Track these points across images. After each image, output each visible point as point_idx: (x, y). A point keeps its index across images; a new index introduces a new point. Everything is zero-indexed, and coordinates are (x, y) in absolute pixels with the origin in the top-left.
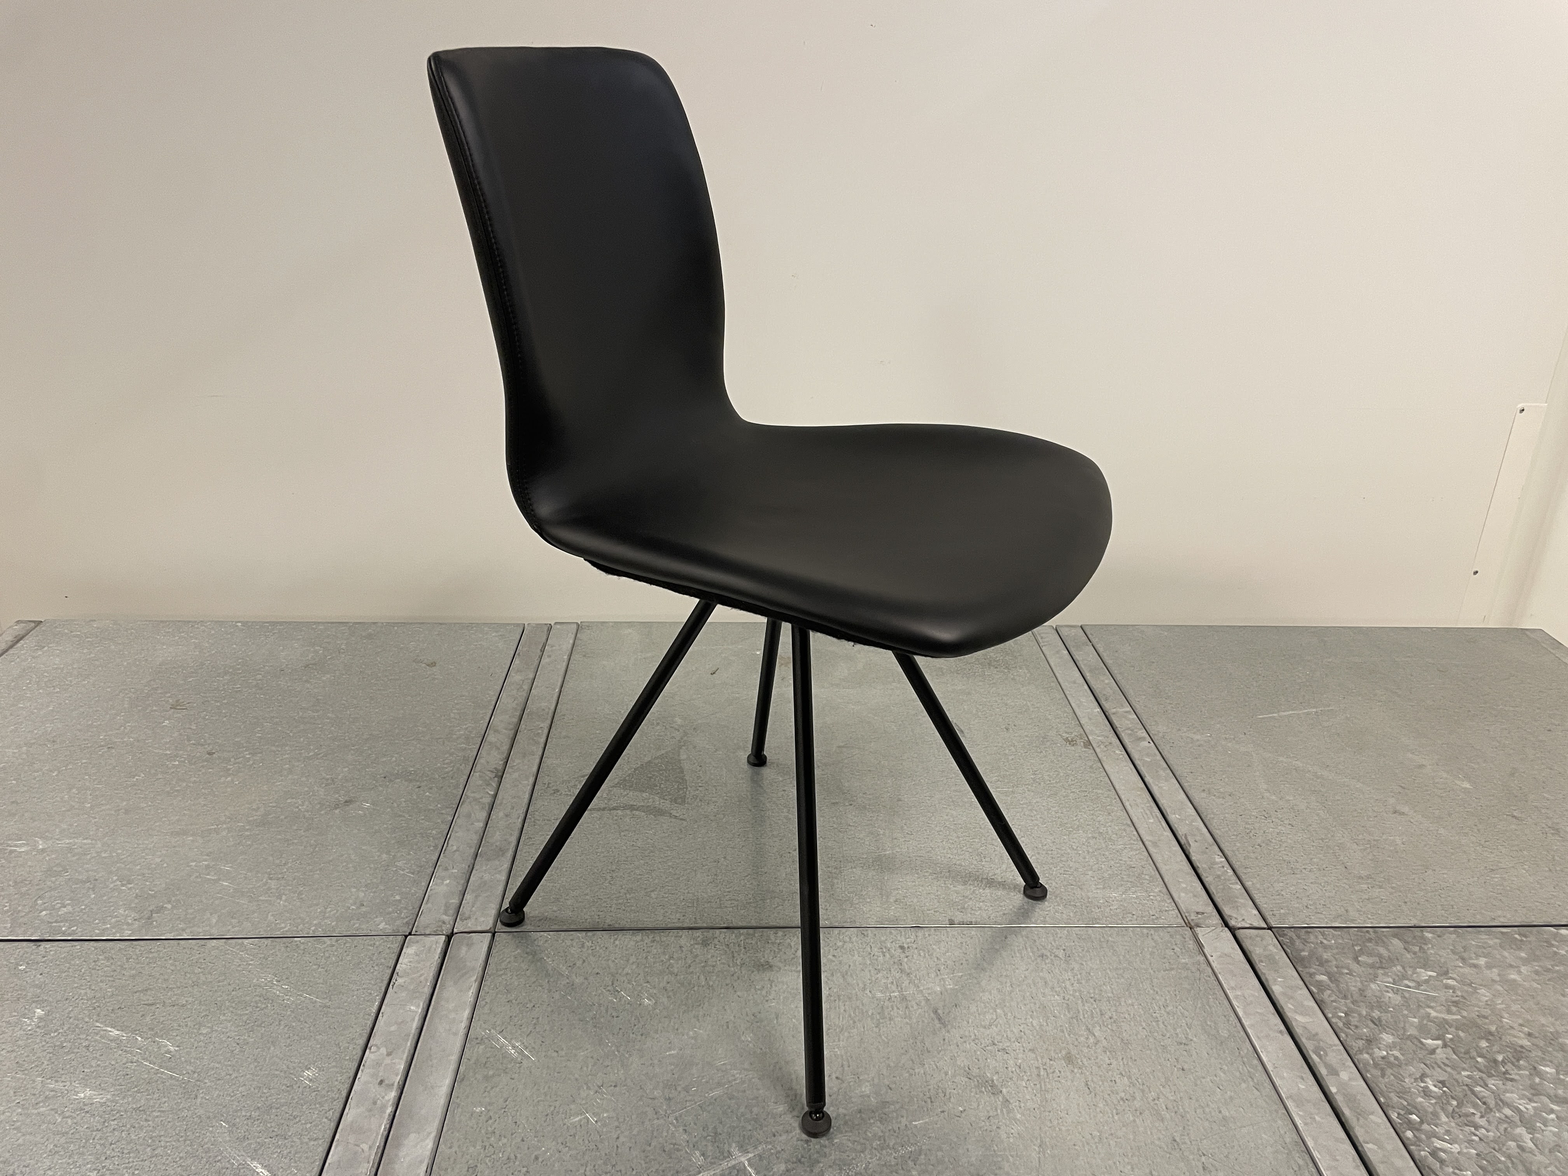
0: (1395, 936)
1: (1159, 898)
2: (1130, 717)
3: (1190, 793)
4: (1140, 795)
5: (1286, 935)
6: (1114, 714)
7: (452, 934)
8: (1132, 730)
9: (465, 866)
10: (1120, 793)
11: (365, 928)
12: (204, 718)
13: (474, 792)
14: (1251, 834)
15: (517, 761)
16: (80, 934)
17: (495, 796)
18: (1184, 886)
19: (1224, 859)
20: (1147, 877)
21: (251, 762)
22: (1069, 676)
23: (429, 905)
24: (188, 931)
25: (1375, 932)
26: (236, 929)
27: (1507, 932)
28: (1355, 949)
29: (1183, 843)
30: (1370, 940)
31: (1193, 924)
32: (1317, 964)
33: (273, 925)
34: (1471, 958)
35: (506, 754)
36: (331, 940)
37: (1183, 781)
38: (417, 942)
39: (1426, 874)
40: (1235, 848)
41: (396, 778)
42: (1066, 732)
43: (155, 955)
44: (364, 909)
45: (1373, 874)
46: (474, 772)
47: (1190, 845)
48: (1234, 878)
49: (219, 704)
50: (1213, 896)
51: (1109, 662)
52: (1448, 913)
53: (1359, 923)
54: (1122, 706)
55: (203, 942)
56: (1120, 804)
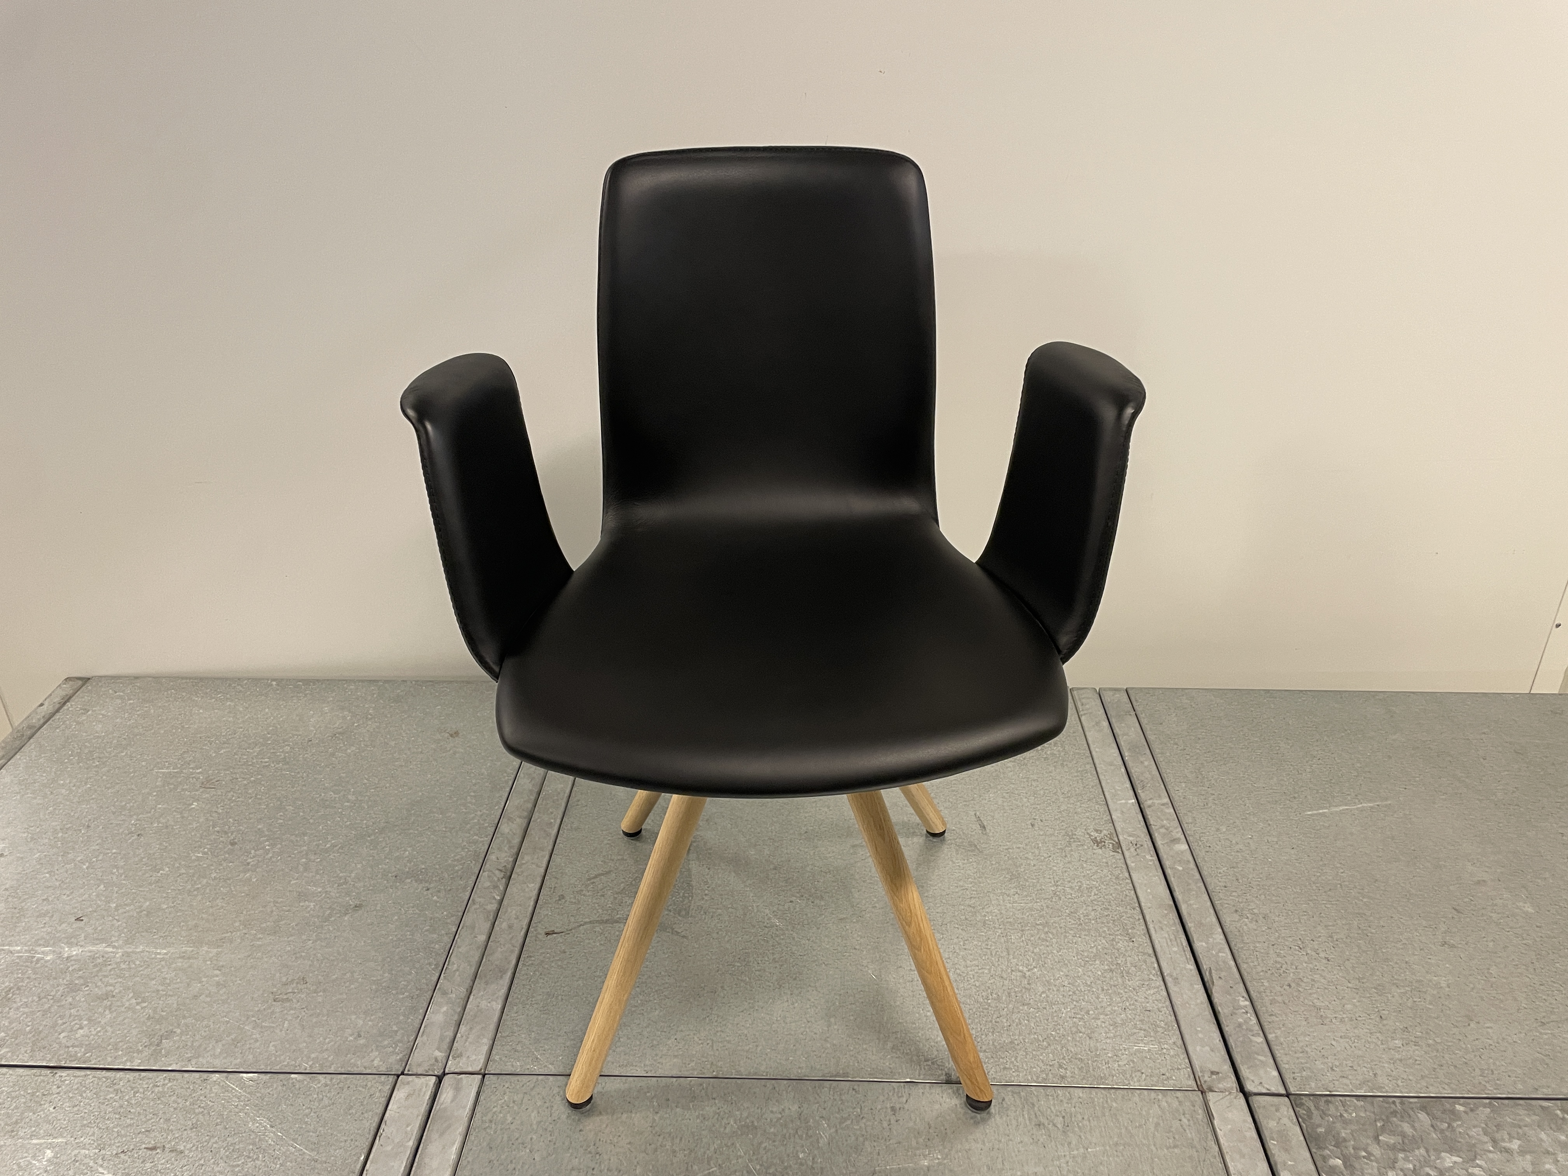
0: (1423, 1108)
1: (1172, 1052)
2: (1167, 811)
3: (1220, 914)
4: (1166, 915)
5: (1302, 1104)
6: (1149, 807)
7: (444, 1074)
8: (1167, 829)
9: (463, 990)
10: (1145, 911)
11: (359, 1064)
12: (229, 800)
13: (479, 897)
14: (1282, 970)
15: (527, 858)
16: (93, 1062)
17: (501, 902)
18: (1200, 1035)
19: (1248, 1003)
20: (1163, 1025)
21: (271, 855)
22: (1106, 755)
23: (425, 1038)
24: (193, 1062)
25: (1402, 1103)
26: (239, 1060)
27: (1549, 1107)
28: (1376, 1125)
29: (1206, 980)
30: (1395, 1113)
31: (1205, 1087)
32: (1333, 1143)
33: (273, 1058)
34: (1503, 1140)
35: (516, 850)
36: (325, 1078)
37: (1215, 899)
38: (408, 1083)
39: (1469, 1028)
40: (1262, 989)
41: (406, 878)
42: (1097, 831)
43: (160, 1089)
44: (362, 1041)
45: (1411, 1026)
46: (483, 872)
47: (1213, 982)
48: (1257, 1028)
49: (245, 782)
50: (1231, 1050)
51: (1151, 737)
52: (1486, 1079)
53: (1387, 1092)
54: (1160, 796)
55: (205, 1075)
56: (1144, 927)
